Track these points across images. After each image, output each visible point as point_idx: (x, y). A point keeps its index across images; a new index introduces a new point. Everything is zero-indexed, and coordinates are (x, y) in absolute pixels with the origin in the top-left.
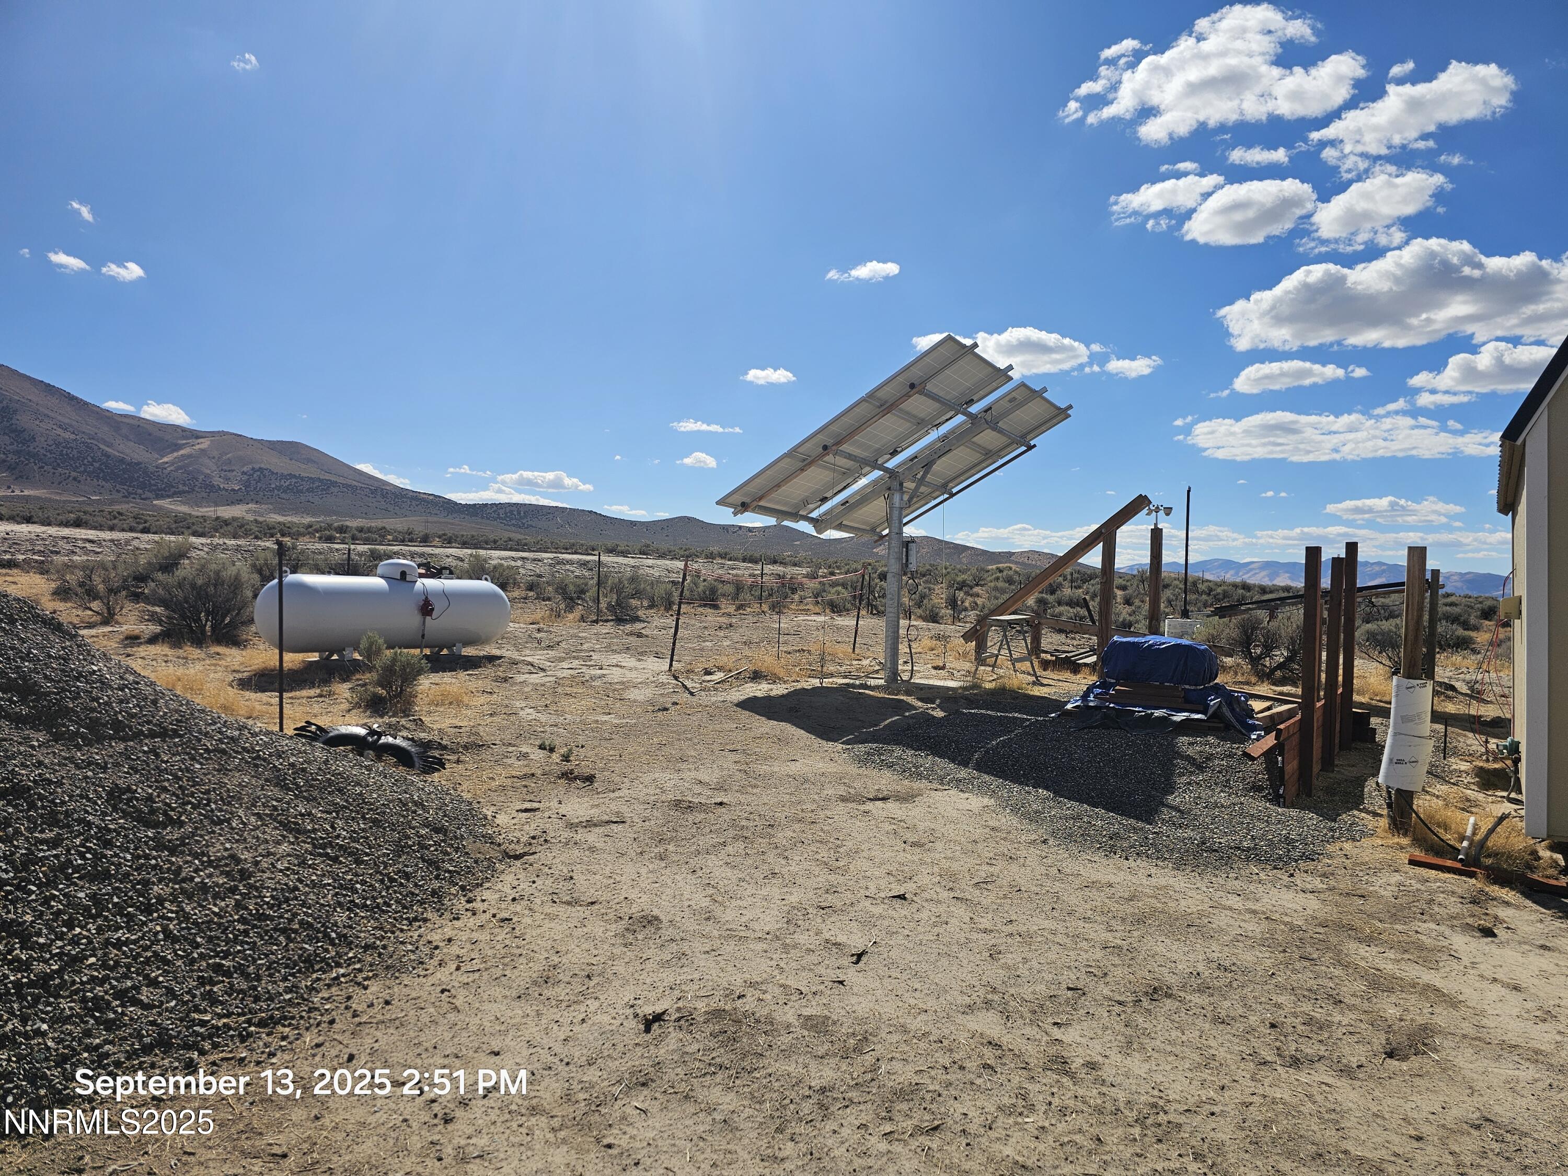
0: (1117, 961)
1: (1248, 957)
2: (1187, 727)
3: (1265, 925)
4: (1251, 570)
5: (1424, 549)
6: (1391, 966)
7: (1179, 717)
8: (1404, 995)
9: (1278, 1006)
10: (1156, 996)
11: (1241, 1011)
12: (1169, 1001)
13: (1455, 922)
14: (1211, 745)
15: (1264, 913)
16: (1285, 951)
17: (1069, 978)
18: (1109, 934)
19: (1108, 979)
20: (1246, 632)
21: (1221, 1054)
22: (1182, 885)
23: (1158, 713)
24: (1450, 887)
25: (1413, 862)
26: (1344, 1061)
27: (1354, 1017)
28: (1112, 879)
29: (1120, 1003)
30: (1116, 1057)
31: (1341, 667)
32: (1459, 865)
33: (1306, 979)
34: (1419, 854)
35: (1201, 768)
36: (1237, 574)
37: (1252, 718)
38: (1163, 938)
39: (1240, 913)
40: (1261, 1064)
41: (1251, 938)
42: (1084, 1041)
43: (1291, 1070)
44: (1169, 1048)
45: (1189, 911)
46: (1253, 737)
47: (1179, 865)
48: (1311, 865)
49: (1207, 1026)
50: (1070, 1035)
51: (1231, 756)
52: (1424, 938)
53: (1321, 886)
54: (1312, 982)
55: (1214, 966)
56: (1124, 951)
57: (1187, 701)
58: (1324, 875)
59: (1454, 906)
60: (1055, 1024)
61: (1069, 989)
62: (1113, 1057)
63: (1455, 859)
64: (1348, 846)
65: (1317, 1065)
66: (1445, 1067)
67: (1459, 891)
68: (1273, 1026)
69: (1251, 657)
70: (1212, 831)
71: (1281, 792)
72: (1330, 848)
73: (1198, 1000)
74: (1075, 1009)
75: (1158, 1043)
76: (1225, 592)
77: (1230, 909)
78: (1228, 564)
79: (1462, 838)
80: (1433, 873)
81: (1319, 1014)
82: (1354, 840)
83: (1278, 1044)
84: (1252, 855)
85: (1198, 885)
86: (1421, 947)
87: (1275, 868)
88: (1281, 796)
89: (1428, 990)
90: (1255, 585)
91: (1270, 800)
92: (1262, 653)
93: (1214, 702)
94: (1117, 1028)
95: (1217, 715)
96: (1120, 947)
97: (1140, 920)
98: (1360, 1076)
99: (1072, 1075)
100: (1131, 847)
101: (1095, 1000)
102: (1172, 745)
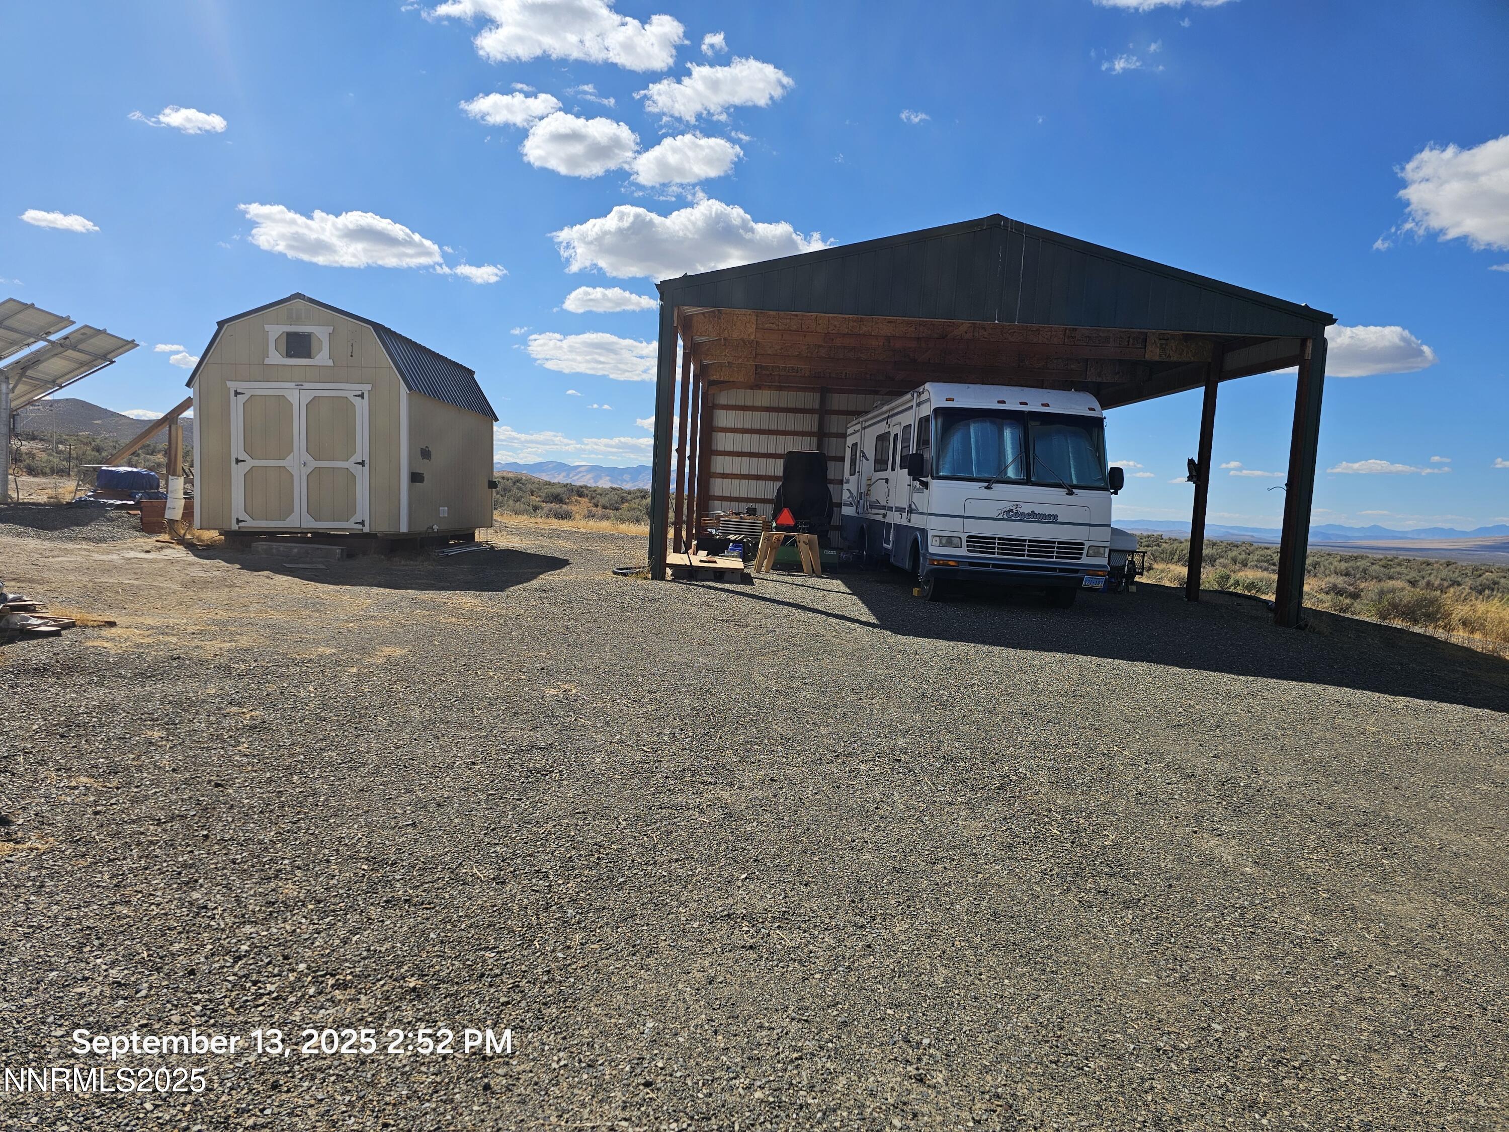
4: (580, 472)
25: (158, 541)
32: (175, 542)
36: (568, 475)
78: (561, 467)
93: (138, 496)
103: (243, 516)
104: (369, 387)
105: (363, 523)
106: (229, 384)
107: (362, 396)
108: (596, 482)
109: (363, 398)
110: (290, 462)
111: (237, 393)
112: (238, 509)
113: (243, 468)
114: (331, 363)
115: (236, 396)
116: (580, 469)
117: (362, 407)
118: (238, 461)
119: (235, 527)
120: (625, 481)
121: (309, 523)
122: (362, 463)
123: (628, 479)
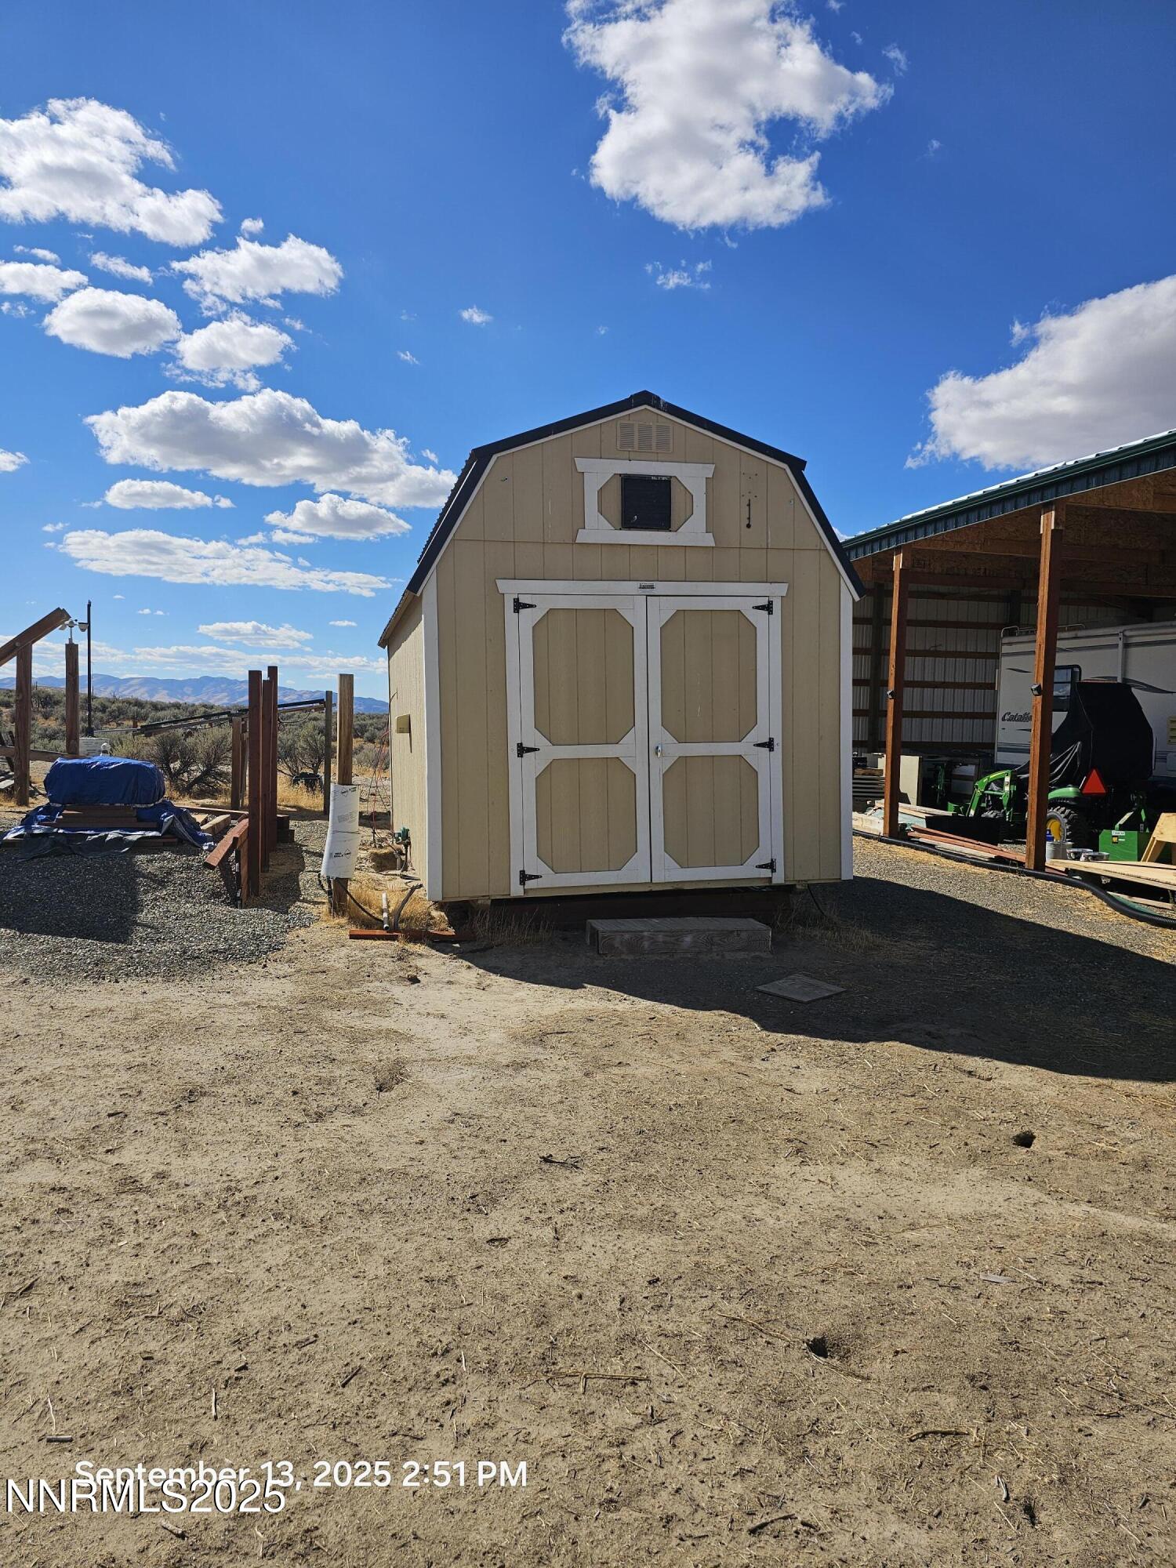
0: (145, 1077)
1: (255, 1043)
2: (141, 846)
3: (258, 1013)
4: (132, 686)
5: (351, 676)
6: (358, 1023)
7: (135, 836)
8: (375, 1042)
9: (293, 1076)
10: (192, 1098)
11: (266, 1089)
12: (205, 1098)
13: (392, 978)
14: (168, 860)
15: (254, 1003)
16: (281, 1031)
17: (105, 1105)
18: (127, 1055)
19: (143, 1096)
20: (165, 749)
21: (264, 1128)
22: (176, 995)
23: (112, 835)
24: (383, 951)
25: (353, 937)
26: (353, 1104)
27: (348, 1069)
28: (110, 1004)
29: (162, 1114)
30: (177, 1162)
31: (247, 778)
32: (384, 933)
33: (304, 1048)
34: (358, 931)
35: (162, 884)
37: (200, 830)
38: (179, 1046)
39: (235, 1008)
40: (296, 1126)
41: (251, 1027)
42: (142, 1157)
43: (319, 1124)
44: (220, 1139)
45: (192, 1016)
46: (205, 848)
47: (168, 977)
48: (277, 955)
49: (244, 1110)
50: (126, 1156)
51: (189, 868)
52: (374, 995)
53: (289, 970)
54: (310, 1050)
55: (232, 1057)
56: (149, 1066)
57: (140, 820)
58: (290, 961)
59: (389, 965)
60: (108, 1151)
61: (110, 1115)
62: (174, 1162)
63: (381, 928)
64: (302, 932)
65: (335, 1113)
66: (418, 1086)
67: (389, 952)
68: (295, 1093)
69: (170, 773)
70: (188, 940)
71: (238, 895)
72: (289, 937)
73: (229, 1091)
74: (122, 1132)
75: (209, 1137)
76: (119, 709)
77: (226, 1006)
79: (382, 911)
80: (368, 942)
81: (324, 1074)
82: (305, 926)
83: (303, 1106)
84: (229, 955)
85: (191, 992)
86: (375, 1003)
87: (250, 963)
88: (239, 899)
89: (390, 1034)
90: (147, 702)
91: (228, 904)
92: (180, 769)
93: (167, 819)
94: (168, 1136)
95: (171, 831)
96: (144, 1065)
97: (153, 1035)
98: (367, 1111)
99: (146, 1190)
100: (119, 969)
101: (139, 1118)
102: (132, 865)
103: (533, 866)
104: (782, 589)
105: (771, 866)
106: (503, 586)
107: (768, 608)
108: (152, 696)
109: (770, 612)
110: (629, 749)
111: (518, 606)
112: (524, 854)
113: (533, 765)
114: (709, 540)
115: (516, 610)
116: (132, 682)
117: (769, 631)
118: (522, 750)
119: (517, 890)
120: (186, 694)
121: (669, 873)
122: (769, 745)
123: (189, 692)
